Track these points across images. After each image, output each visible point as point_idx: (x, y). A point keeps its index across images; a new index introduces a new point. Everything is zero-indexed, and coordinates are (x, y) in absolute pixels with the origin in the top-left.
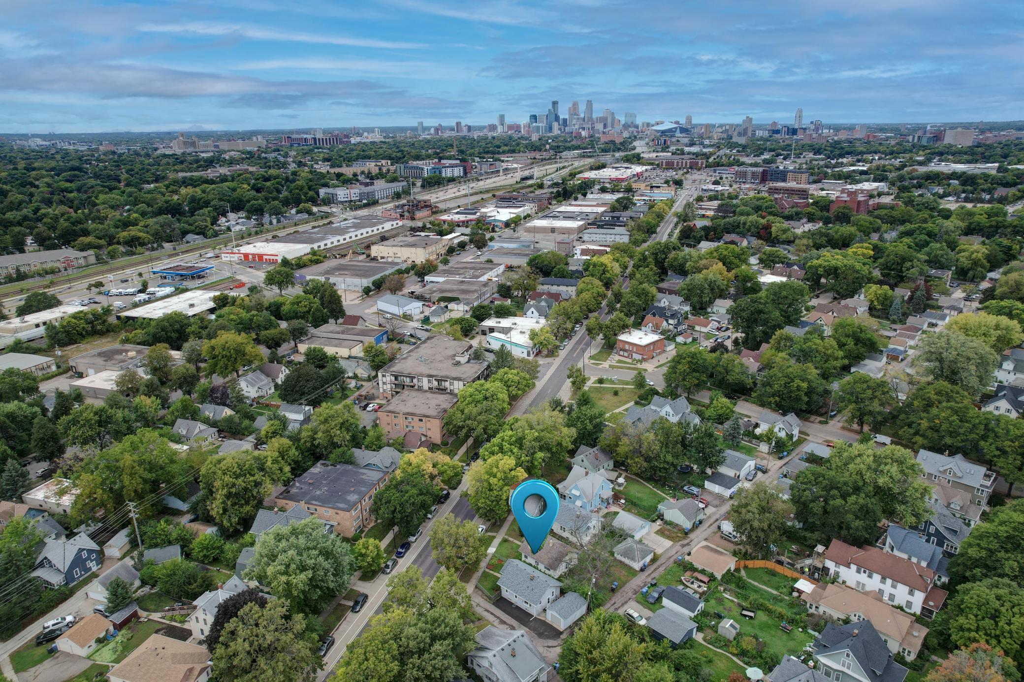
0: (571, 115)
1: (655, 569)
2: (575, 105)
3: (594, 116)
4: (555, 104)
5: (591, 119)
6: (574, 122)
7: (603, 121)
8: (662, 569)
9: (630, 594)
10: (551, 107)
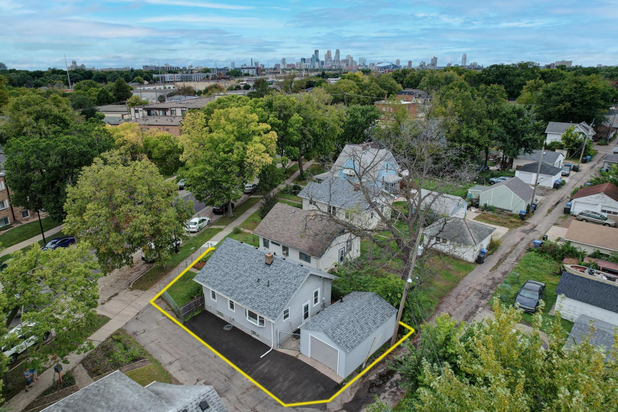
0: (326, 59)
1: (500, 261)
2: (329, 53)
3: (340, 59)
4: (317, 52)
5: (338, 61)
6: (328, 62)
7: (346, 61)
8: (511, 259)
9: (474, 299)
10: (314, 53)
